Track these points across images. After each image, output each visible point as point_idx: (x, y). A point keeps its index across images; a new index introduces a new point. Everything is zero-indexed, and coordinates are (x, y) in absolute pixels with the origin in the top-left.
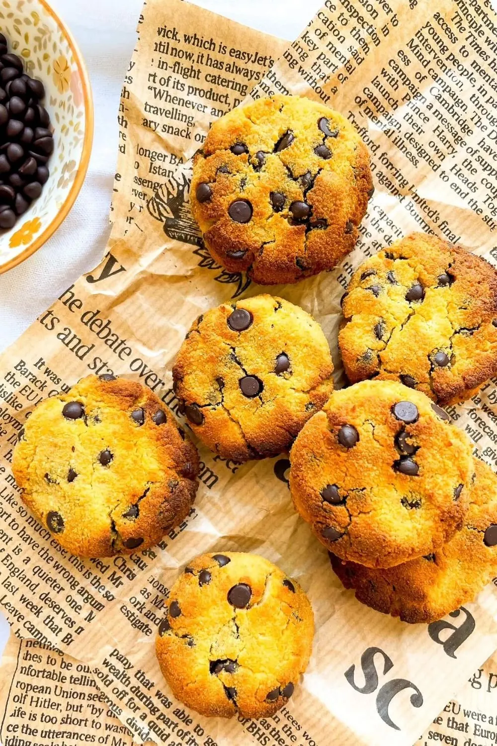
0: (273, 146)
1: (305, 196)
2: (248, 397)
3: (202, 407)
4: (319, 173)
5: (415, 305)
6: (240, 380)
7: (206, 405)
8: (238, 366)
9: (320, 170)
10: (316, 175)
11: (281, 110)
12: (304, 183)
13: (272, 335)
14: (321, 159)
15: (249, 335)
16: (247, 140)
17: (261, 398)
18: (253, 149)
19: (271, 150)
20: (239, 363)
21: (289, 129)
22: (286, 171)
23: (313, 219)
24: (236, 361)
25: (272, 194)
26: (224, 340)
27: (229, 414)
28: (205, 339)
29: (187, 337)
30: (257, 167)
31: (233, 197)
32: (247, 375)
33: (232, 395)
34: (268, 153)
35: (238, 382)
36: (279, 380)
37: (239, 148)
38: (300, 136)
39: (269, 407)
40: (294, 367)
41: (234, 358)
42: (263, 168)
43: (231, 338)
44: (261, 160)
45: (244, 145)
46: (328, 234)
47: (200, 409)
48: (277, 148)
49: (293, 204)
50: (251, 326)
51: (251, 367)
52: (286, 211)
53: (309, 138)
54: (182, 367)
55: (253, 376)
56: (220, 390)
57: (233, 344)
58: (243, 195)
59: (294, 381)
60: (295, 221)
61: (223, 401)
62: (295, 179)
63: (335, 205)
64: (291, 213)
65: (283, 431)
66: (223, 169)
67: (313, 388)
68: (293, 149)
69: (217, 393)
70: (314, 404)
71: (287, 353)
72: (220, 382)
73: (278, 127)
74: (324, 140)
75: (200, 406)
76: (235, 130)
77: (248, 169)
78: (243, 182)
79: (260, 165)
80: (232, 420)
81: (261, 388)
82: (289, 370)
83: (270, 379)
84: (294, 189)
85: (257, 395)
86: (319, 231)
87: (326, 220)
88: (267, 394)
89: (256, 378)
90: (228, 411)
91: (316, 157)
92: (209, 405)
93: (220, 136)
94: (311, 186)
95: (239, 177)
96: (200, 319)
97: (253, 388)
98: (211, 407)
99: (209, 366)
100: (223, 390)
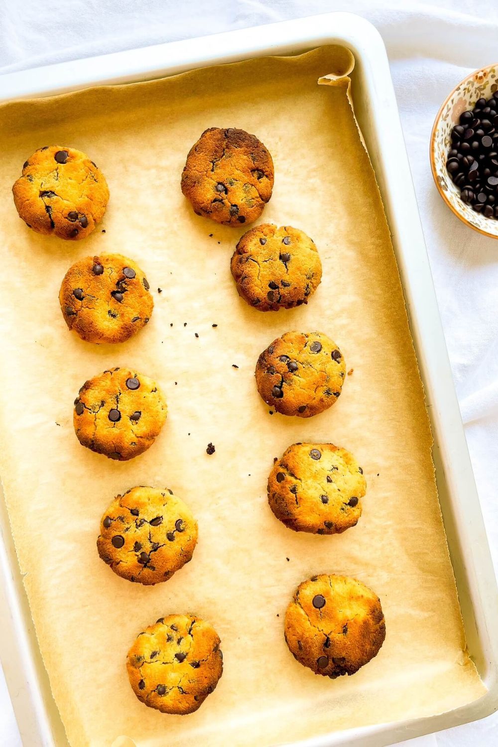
0: (151, 520)
1: (150, 553)
2: (110, 419)
3: (86, 408)
4: (163, 546)
5: (176, 662)
6: (112, 410)
7: (88, 408)
8: (116, 403)
9: (164, 544)
10: (160, 546)
11: (164, 505)
12: (153, 547)
13: (141, 401)
14: (167, 540)
15: (132, 393)
16: (141, 511)
17: (115, 424)
18: (141, 516)
19: (148, 521)
20: (118, 402)
21: (162, 517)
22: (149, 537)
23: (148, 564)
24: (117, 400)
25: (136, 543)
26: (119, 387)
27: (95, 420)
28: (112, 379)
29: (105, 372)
30: (138, 526)
31: (119, 534)
32: (117, 410)
33: (103, 413)
34: (147, 521)
35: (110, 409)
36: (130, 423)
37: (135, 513)
38: (164, 524)
39: (116, 431)
40: (139, 422)
41: (117, 397)
42: (140, 528)
43: (122, 388)
44: (141, 523)
45: (138, 512)
46: (153, 574)
47: (84, 408)
48: (151, 523)
49: (143, 552)
50: (135, 390)
51: (121, 408)
52: (138, 553)
53: (167, 527)
54: (91, 384)
55: (119, 412)
56: (100, 407)
57: (122, 392)
58: (124, 536)
59: (135, 427)
60: (140, 561)
61: (97, 412)
62: (151, 542)
63: (163, 564)
64: (140, 556)
65: (113, 446)
66: (122, 519)
67: (141, 437)
68: (157, 529)
69: (98, 407)
70: (136, 445)
71: (142, 413)
72: (103, 403)
73: (158, 513)
74: (174, 531)
75: (85, 407)
76: (137, 503)
77: (133, 525)
78: (127, 529)
79: (139, 526)
80: (95, 424)
81: (118, 420)
82: (137, 421)
83: (125, 418)
84: (147, 547)
85: (114, 421)
86: (150, 570)
87: (155, 568)
88: (119, 425)
89: (120, 414)
90: (96, 419)
91: (165, 537)
92: (90, 409)
93: (130, 502)
94: (155, 550)
95: (127, 526)
96: (117, 369)
97: (115, 417)
98: (90, 411)
99: (104, 393)
100: (101, 408)
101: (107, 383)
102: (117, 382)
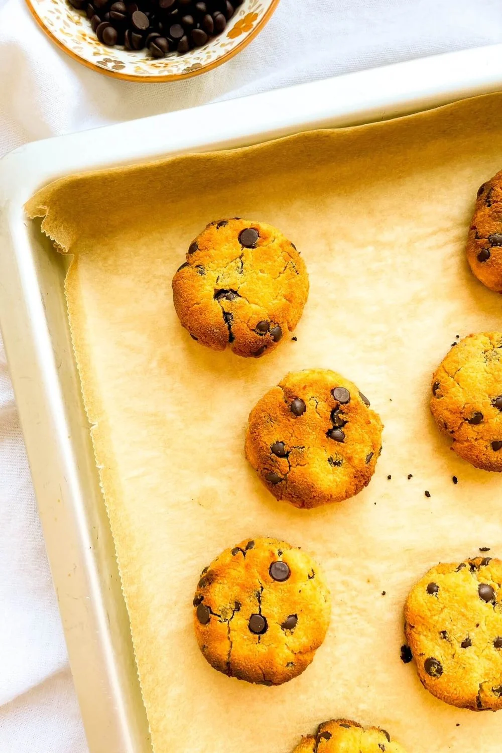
2: (251, 630)
6: (253, 615)
7: (216, 615)
8: (258, 604)
13: (296, 598)
15: (280, 587)
17: (259, 638)
20: (260, 602)
24: (259, 599)
26: (260, 578)
27: (229, 632)
28: (247, 567)
32: (260, 614)
33: (240, 621)
35: (250, 615)
36: (281, 633)
39: (262, 649)
40: (297, 630)
41: (259, 596)
43: (265, 581)
50: (285, 582)
51: (266, 610)
54: (217, 575)
55: (265, 618)
56: (234, 612)
57: (264, 585)
59: (290, 640)
61: (231, 620)
67: (301, 653)
69: (231, 611)
70: (294, 665)
71: (298, 617)
72: (238, 606)
75: (212, 613)
80: (229, 638)
81: (264, 630)
82: (292, 630)
83: (274, 626)
85: (259, 633)
88: (266, 638)
89: (265, 621)
92: (219, 616)
97: (258, 626)
98: (220, 619)
99: (237, 589)
100: (236, 613)
101: (239, 572)
102: (255, 571)
